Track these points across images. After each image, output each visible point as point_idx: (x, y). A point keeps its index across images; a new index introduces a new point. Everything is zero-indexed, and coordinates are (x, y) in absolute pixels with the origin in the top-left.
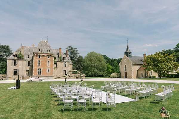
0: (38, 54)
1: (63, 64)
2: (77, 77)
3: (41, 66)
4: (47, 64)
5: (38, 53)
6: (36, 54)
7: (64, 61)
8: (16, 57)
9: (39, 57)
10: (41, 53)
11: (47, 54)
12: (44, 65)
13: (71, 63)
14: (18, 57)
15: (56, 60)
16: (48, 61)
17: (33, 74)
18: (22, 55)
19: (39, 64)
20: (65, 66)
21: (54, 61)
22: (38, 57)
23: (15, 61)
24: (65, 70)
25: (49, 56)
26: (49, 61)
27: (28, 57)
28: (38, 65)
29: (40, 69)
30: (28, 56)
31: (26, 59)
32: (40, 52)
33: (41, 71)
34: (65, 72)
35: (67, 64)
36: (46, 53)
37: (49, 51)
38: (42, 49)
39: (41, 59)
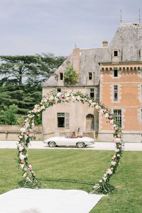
0: (113, 67)
3: (121, 100)
5: (110, 63)
6: (105, 67)
8: (62, 79)
9: (116, 75)
10: (120, 63)
11: (137, 63)
14: (66, 80)
16: (140, 86)
17: (100, 127)
18: (75, 72)
19: (116, 95)
22: (112, 76)
23: (59, 91)
27: (90, 78)
28: (113, 97)
29: (120, 112)
30: (90, 74)
31: (85, 83)
32: (116, 59)
33: (123, 116)
36: (135, 59)
38: (124, 50)
39: (122, 79)
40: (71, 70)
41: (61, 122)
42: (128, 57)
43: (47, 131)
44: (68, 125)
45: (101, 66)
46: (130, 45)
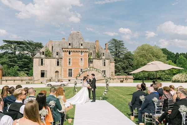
0: (68, 50)
1: (101, 62)
2: (122, 80)
3: (72, 65)
4: (80, 62)
5: (67, 48)
6: (65, 50)
7: (103, 58)
8: (43, 54)
9: (70, 54)
10: (72, 49)
11: (79, 49)
12: (76, 64)
13: (112, 60)
14: (46, 55)
15: (92, 58)
18: (50, 52)
19: (70, 62)
20: (105, 65)
21: (89, 59)
22: (68, 54)
23: (42, 60)
24: (105, 71)
25: (82, 52)
26: (81, 59)
27: (57, 55)
28: (68, 64)
29: (71, 70)
30: (57, 53)
31: (54, 57)
32: (70, 47)
33: (73, 72)
34: (105, 73)
35: (107, 61)
36: (78, 47)
37: (82, 45)
38: (73, 43)
39: (72, 56)
40: (48, 50)
41: (43, 75)
42: (75, 46)
43: (35, 79)
44: (46, 76)
45: (63, 49)
46: (76, 41)
